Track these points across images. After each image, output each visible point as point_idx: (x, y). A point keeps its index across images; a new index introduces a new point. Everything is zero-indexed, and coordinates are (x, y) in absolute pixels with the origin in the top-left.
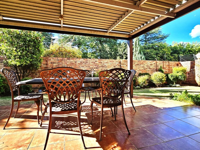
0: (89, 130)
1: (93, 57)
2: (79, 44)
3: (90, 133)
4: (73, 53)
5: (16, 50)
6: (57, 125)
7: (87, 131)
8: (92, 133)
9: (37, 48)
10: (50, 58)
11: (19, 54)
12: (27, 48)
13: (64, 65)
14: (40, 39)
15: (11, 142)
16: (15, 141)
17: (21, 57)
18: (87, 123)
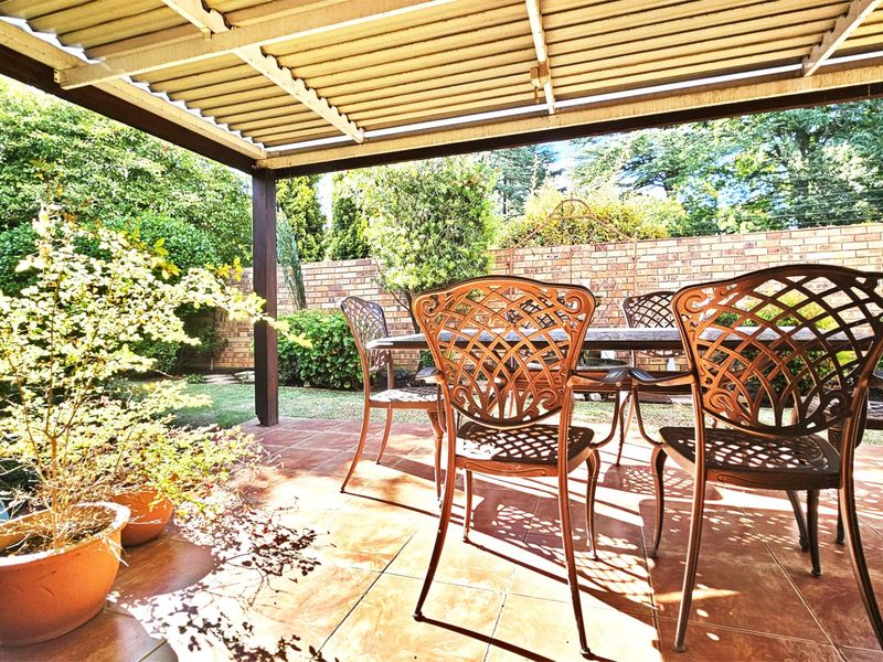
0: (633, 581)
1: (750, 223)
2: (673, 173)
3: (635, 594)
4: (626, 220)
5: (407, 236)
6: (497, 520)
7: (623, 582)
8: (648, 599)
9: (472, 219)
10: (521, 252)
11: (417, 246)
12: (440, 223)
13: (578, 274)
14: (482, 183)
15: (348, 537)
16: (355, 538)
17: (423, 257)
18: (634, 547)
